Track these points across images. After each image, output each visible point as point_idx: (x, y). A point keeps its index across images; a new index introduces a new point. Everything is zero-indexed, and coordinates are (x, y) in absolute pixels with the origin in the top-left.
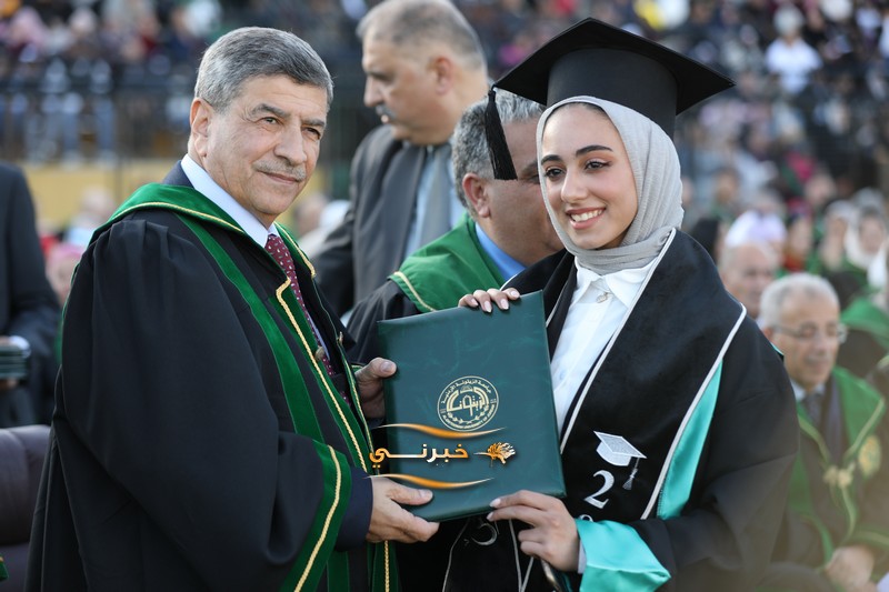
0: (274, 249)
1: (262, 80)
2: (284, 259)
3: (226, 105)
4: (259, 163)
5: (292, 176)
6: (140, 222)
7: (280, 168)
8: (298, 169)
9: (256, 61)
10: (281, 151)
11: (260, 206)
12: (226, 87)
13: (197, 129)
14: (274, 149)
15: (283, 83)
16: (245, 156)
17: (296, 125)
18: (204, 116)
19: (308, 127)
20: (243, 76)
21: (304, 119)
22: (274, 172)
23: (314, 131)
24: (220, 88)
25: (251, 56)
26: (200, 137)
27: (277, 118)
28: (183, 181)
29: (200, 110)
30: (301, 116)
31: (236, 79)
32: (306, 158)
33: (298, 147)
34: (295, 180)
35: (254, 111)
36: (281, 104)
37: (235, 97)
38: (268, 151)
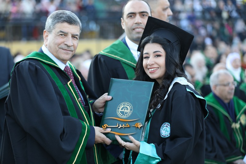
0: (67, 70)
1: (60, 24)
3: (51, 31)
4: (60, 46)
5: (69, 49)
6: (28, 62)
7: (65, 47)
8: (71, 48)
9: (58, 19)
10: (65, 43)
11: (61, 58)
12: (51, 26)
13: (45, 38)
14: (64, 42)
15: (66, 24)
16: (56, 44)
17: (70, 36)
18: (47, 35)
19: (74, 36)
20: (55, 23)
21: (72, 34)
22: (64, 49)
24: (50, 27)
26: (46, 40)
27: (64, 34)
28: (42, 52)
29: (46, 33)
30: (71, 33)
31: (54, 24)
32: (73, 44)
33: (70, 41)
34: (70, 51)
35: (58, 33)
36: (65, 30)
37: (53, 29)
38: (62, 43)
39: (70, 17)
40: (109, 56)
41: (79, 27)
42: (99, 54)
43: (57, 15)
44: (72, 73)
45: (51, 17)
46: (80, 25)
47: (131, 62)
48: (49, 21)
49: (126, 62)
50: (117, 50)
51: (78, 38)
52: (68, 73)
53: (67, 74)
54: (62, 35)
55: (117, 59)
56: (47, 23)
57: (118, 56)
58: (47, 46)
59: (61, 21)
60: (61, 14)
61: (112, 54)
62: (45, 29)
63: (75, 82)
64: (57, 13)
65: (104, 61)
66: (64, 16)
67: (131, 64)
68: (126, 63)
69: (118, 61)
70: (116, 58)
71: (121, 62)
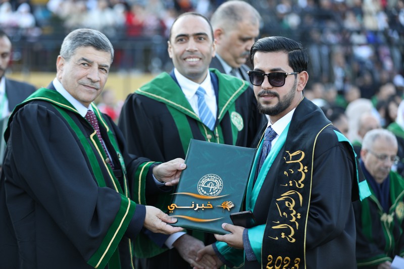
0: (90, 116)
1: (83, 48)
2: (94, 120)
3: (69, 58)
4: (80, 81)
5: (94, 86)
6: (36, 105)
7: (88, 83)
8: (96, 84)
9: (81, 41)
10: (89, 76)
11: (81, 99)
12: (70, 51)
13: (59, 67)
14: (87, 75)
15: (91, 49)
16: (75, 78)
17: (96, 67)
18: (62, 63)
19: (101, 68)
20: (76, 47)
21: (100, 64)
22: (86, 85)
23: (103, 69)
24: (67, 52)
25: (79, 39)
26: (60, 71)
27: (88, 63)
28: (53, 88)
29: (61, 61)
30: (98, 63)
31: (73, 48)
32: (99, 79)
33: (95, 74)
34: (95, 89)
35: (79, 60)
36: (90, 57)
37: (73, 55)
38: (84, 77)
39: (98, 39)
40: (149, 97)
41: (110, 55)
42: (135, 93)
43: (79, 35)
44: (96, 121)
45: (70, 38)
46: (111, 52)
47: (182, 105)
48: (67, 43)
49: (174, 105)
50: (161, 87)
51: (108, 71)
52: (91, 121)
53: (89, 123)
54: (84, 64)
55: (160, 101)
56: (63, 46)
57: (162, 96)
58: (61, 80)
59: (85, 43)
60: (85, 33)
61: (153, 94)
62: (59, 54)
63: (101, 134)
64: (79, 32)
65: (141, 104)
66: (89, 37)
67: (181, 109)
68: (174, 107)
69: (163, 104)
70: (159, 99)
71: (167, 106)
